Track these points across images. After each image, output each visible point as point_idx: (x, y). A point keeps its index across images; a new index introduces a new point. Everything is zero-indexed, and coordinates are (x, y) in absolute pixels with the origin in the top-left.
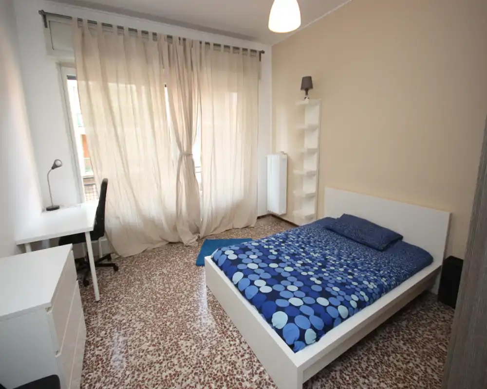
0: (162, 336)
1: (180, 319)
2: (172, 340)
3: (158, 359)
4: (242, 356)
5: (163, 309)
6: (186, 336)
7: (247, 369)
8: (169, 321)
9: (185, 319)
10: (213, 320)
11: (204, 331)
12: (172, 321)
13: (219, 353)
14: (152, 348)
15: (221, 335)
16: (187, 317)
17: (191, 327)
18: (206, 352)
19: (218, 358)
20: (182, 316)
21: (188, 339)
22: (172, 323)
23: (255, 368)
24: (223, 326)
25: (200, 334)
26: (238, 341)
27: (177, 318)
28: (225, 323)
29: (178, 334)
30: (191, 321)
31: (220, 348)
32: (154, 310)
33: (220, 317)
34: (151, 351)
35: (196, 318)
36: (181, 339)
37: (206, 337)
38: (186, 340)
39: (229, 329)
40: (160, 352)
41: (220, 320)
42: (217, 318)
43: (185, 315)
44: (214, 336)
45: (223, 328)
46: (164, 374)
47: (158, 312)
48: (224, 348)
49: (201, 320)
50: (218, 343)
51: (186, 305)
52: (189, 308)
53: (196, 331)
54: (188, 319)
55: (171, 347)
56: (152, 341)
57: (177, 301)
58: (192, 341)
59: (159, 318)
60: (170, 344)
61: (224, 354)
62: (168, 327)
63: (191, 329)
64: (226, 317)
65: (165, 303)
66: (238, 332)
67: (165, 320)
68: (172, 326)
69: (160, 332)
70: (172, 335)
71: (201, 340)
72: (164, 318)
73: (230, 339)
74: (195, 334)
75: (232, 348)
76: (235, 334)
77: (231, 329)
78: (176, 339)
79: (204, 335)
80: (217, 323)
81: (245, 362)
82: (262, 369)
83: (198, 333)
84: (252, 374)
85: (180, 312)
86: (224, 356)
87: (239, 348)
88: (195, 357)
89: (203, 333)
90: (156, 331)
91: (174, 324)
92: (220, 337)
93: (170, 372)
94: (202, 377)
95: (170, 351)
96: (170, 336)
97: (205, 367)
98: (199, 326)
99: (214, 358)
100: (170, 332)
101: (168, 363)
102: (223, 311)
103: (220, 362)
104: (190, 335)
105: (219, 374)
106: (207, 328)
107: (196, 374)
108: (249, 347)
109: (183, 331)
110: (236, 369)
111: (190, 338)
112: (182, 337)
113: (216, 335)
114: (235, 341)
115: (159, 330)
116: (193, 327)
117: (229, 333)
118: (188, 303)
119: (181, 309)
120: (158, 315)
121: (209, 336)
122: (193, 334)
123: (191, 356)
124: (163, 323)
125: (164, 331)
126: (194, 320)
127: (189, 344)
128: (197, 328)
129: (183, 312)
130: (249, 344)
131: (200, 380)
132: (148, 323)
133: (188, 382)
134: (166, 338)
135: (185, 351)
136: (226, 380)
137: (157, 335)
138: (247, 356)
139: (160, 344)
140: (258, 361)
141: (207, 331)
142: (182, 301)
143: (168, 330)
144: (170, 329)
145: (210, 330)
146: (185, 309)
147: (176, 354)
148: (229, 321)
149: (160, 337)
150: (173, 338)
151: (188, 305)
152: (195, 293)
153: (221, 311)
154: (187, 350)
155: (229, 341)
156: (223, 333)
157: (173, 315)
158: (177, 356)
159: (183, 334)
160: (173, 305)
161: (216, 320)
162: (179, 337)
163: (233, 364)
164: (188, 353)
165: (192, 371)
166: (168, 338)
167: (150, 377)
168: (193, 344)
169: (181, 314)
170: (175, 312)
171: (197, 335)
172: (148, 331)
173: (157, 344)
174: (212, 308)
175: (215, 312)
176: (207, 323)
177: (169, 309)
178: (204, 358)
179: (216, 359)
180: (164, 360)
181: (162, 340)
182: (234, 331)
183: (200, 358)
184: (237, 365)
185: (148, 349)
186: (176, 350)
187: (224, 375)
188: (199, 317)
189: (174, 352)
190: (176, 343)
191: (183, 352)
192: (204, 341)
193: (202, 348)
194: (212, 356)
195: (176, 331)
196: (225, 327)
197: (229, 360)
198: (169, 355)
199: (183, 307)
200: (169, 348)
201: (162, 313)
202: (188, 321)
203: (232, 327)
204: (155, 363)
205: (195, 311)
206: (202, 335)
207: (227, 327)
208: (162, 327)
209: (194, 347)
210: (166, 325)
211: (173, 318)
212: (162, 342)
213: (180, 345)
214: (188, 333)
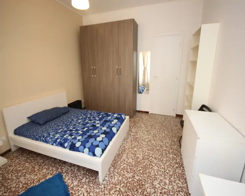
0: (147, 167)
1: (135, 169)
2: (144, 162)
3: (152, 159)
4: (127, 141)
5: (139, 185)
6: (138, 159)
7: (129, 139)
8: (140, 173)
9: (133, 167)
10: (122, 157)
11: (130, 156)
12: (139, 172)
13: (132, 146)
14: (154, 165)
15: (126, 150)
16: (131, 168)
17: (133, 161)
18: (136, 149)
19: (134, 145)
20: (133, 170)
21: (138, 157)
22: (140, 170)
23: (127, 138)
24: (122, 152)
25: (132, 156)
26: (123, 145)
27: (136, 171)
28: (120, 152)
29: (140, 162)
30: (131, 164)
31: (130, 147)
32: (144, 189)
33: (119, 156)
34: (154, 163)
35: (128, 164)
36: (141, 159)
37: (131, 153)
38: (139, 158)
39: (122, 150)
40: (151, 160)
41: (120, 155)
42: (121, 157)
43: (131, 170)
44: (129, 152)
45: (123, 151)
46: (152, 152)
47: (142, 185)
48: (129, 146)
49: (127, 161)
50: (129, 149)
51: (126, 176)
52: (126, 172)
53: (133, 158)
54: (131, 166)
55: (145, 159)
56: (152, 168)
57: (128, 184)
58: (137, 156)
59: (144, 179)
60: (145, 161)
61: (131, 145)
62: (142, 169)
63: (133, 160)
64: (117, 154)
65: (135, 190)
66: (120, 147)
67: (141, 175)
68: (140, 168)
69: (147, 170)
70: (143, 164)
71: (134, 154)
72: (142, 177)
73: (125, 147)
74: (134, 157)
75: (127, 145)
76: (122, 147)
77: (121, 149)
78: (142, 161)
79: (131, 154)
80: (123, 155)
81: (128, 140)
82: (126, 136)
83: (133, 157)
84: (129, 137)
85: (132, 174)
86: (131, 144)
87: (125, 143)
88: (140, 150)
89: (131, 155)
90: (149, 172)
91: (139, 169)
92: (127, 149)
93: (149, 152)
94: (141, 145)
95: (147, 158)
96: (144, 164)
97: (139, 146)
98: (130, 159)
99: (135, 146)
100: (143, 166)
101: (149, 155)
102: (115, 158)
103: (134, 144)
104: (136, 158)
105: (136, 142)
106: (128, 156)
107: (142, 146)
108: (123, 141)
109: (138, 162)
110: (131, 140)
111: (137, 157)
112: (140, 160)
113: (128, 151)
114: (124, 146)
115: (147, 172)
116: (132, 161)
117: (123, 149)
118: (124, 177)
119: (130, 176)
120: (144, 183)
121: (130, 153)
122: (135, 158)
123: (141, 151)
124: (143, 174)
125: (145, 169)
126: (130, 163)
127: (139, 155)
128: (132, 159)
129: (131, 173)
130: (122, 142)
131: (142, 144)
132: (151, 181)
133: (146, 146)
134: (146, 164)
135: (142, 154)
136: (136, 140)
137: (149, 169)
138: (126, 140)
139: (149, 164)
140: (125, 138)
141: (129, 155)
142: (126, 182)
143: (143, 168)
144: (142, 168)
145: (128, 154)
146: (128, 173)
147: (145, 155)
148: (118, 152)
149: (148, 167)
150: (143, 162)
151: (125, 175)
152: (114, 182)
153: (116, 158)
154: (141, 154)
155: (126, 147)
156: (125, 150)
157: (136, 175)
158: (145, 154)
159: (138, 161)
160: (132, 183)
161: (122, 156)
162: (141, 161)
163: (131, 142)
164: (141, 153)
165: (143, 147)
166: (145, 164)
167: (157, 155)
168: (137, 154)
169: (132, 172)
170: (134, 177)
171: (133, 156)
172: (152, 176)
173: (150, 164)
174: (117, 163)
175: (118, 160)
176: (126, 158)
177: (136, 182)
178: (137, 148)
179: (134, 146)
180: (150, 157)
181: (148, 165)
182: (121, 148)
183: (139, 149)
184: (130, 141)
185: (155, 165)
186: (145, 157)
187: (136, 141)
188: (126, 163)
189: (145, 156)
190: (143, 159)
191: (143, 154)
192: (133, 153)
193: (135, 151)
194: (135, 147)
195: (140, 164)
196: (122, 151)
197: (131, 143)
198: (148, 157)
199: (128, 176)
200: (147, 160)
201: (141, 182)
202: (132, 165)
203: (120, 150)
204: (154, 158)
205: (125, 168)
206: (132, 155)
207: (121, 151)
208: (145, 172)
209: (138, 153)
210: (143, 172)
211: (137, 173)
212: (148, 164)
213: (142, 157)
214: (136, 160)
